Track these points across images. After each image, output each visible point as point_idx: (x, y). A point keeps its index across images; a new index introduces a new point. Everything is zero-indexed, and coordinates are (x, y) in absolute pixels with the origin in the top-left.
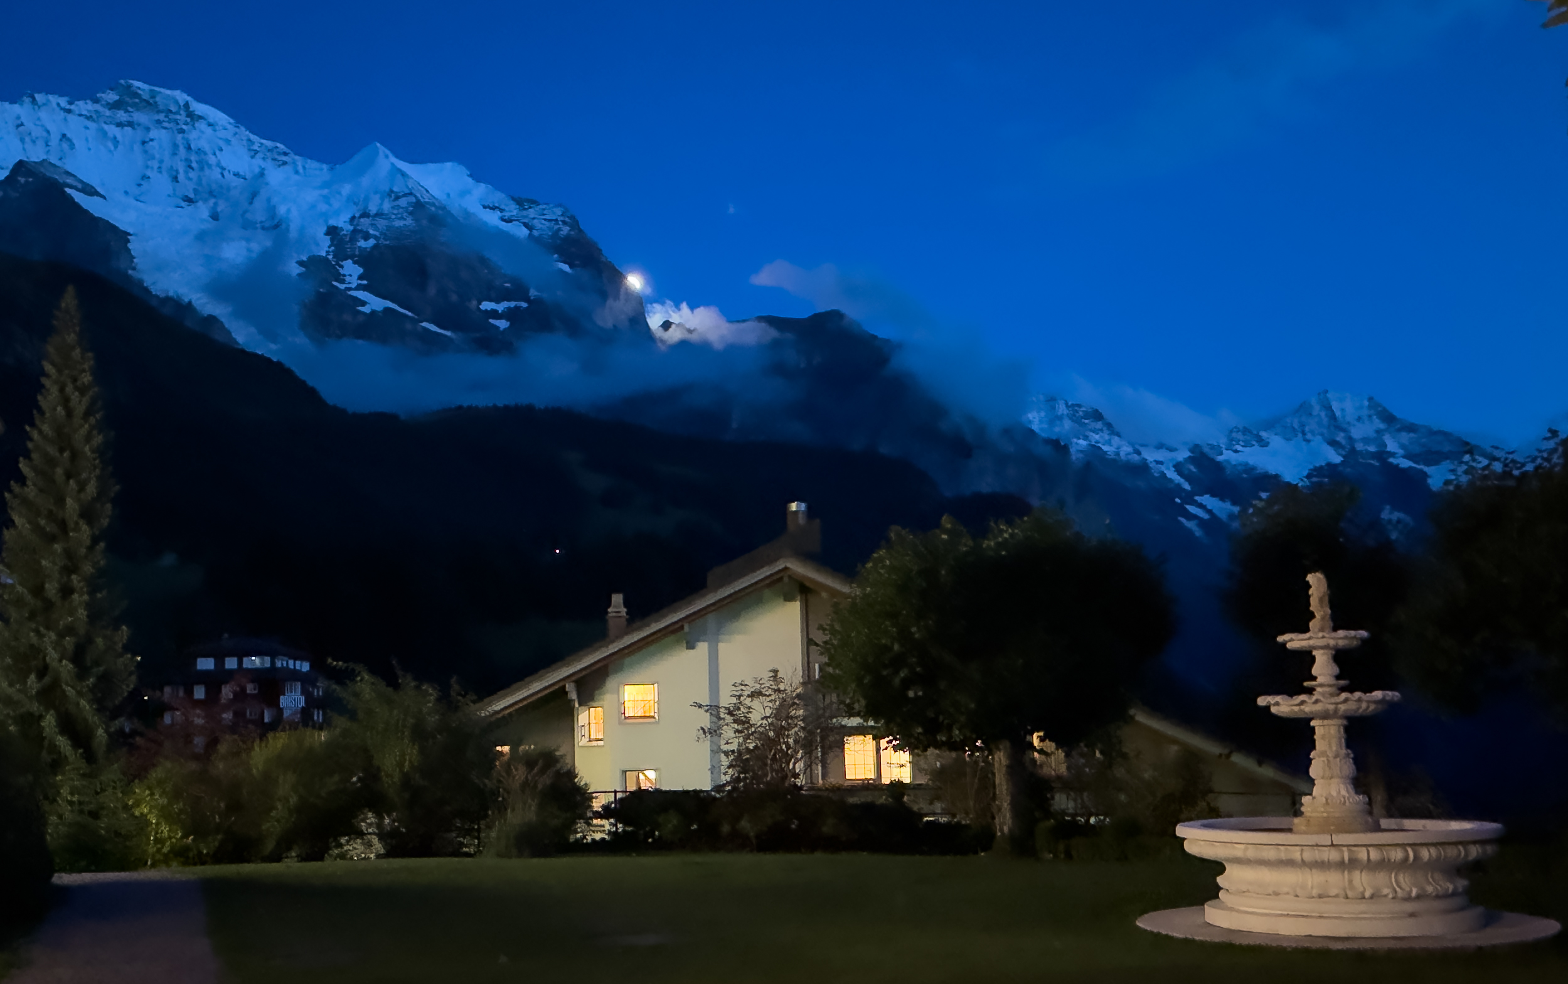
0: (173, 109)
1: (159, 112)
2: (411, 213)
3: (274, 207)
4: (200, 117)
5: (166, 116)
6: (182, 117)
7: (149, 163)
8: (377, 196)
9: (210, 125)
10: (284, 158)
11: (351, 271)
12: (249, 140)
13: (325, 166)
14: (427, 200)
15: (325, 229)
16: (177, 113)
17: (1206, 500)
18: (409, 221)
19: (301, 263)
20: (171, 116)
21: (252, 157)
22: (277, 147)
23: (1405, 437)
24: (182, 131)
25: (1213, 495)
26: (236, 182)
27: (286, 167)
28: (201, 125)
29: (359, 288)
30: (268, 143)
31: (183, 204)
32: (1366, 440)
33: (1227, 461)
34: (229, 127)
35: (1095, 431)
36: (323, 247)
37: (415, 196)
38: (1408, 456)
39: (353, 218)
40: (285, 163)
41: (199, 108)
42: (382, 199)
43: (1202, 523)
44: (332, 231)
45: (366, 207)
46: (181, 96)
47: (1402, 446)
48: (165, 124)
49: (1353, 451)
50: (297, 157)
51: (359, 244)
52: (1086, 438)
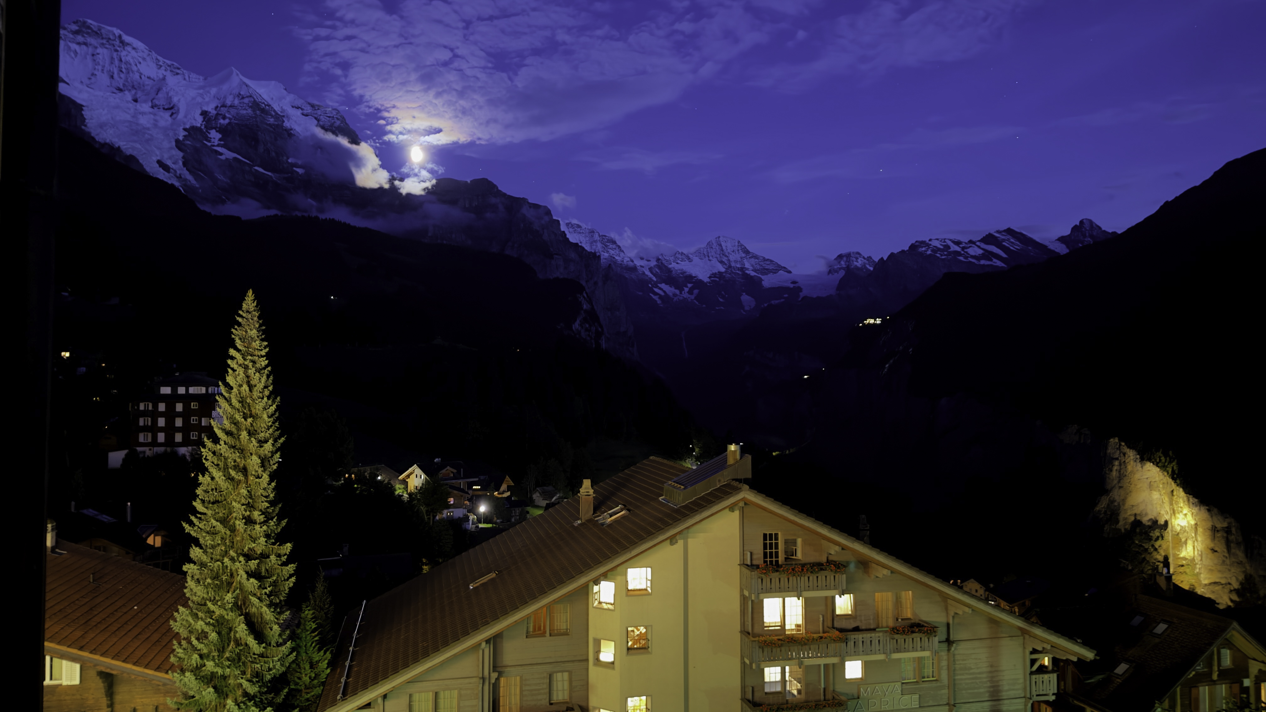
0: (111, 37)
1: (103, 38)
2: (251, 107)
3: (171, 98)
4: (128, 44)
5: (108, 41)
6: (117, 42)
7: (97, 67)
8: (232, 96)
9: (134, 48)
10: (178, 71)
11: (215, 135)
12: (157, 59)
13: (201, 78)
14: (260, 101)
15: (199, 112)
16: (114, 40)
17: (663, 286)
18: (250, 111)
19: (185, 129)
20: (111, 42)
21: (159, 69)
22: (173, 65)
23: (753, 261)
24: (116, 51)
25: (666, 284)
26: (148, 82)
27: (179, 76)
28: (129, 48)
29: (218, 145)
30: (169, 62)
31: (116, 91)
32: (736, 262)
33: (674, 268)
34: (145, 51)
35: (611, 249)
36: (198, 121)
37: (254, 98)
38: (755, 270)
39: (217, 107)
40: (177, 74)
41: (127, 38)
42: (234, 98)
43: (660, 297)
44: (204, 114)
45: (224, 102)
46: (117, 32)
47: (752, 266)
48: (107, 46)
49: (730, 267)
50: (185, 71)
51: (220, 121)
52: (608, 252)
